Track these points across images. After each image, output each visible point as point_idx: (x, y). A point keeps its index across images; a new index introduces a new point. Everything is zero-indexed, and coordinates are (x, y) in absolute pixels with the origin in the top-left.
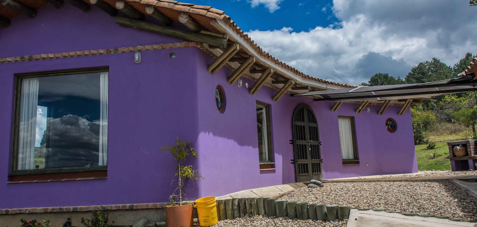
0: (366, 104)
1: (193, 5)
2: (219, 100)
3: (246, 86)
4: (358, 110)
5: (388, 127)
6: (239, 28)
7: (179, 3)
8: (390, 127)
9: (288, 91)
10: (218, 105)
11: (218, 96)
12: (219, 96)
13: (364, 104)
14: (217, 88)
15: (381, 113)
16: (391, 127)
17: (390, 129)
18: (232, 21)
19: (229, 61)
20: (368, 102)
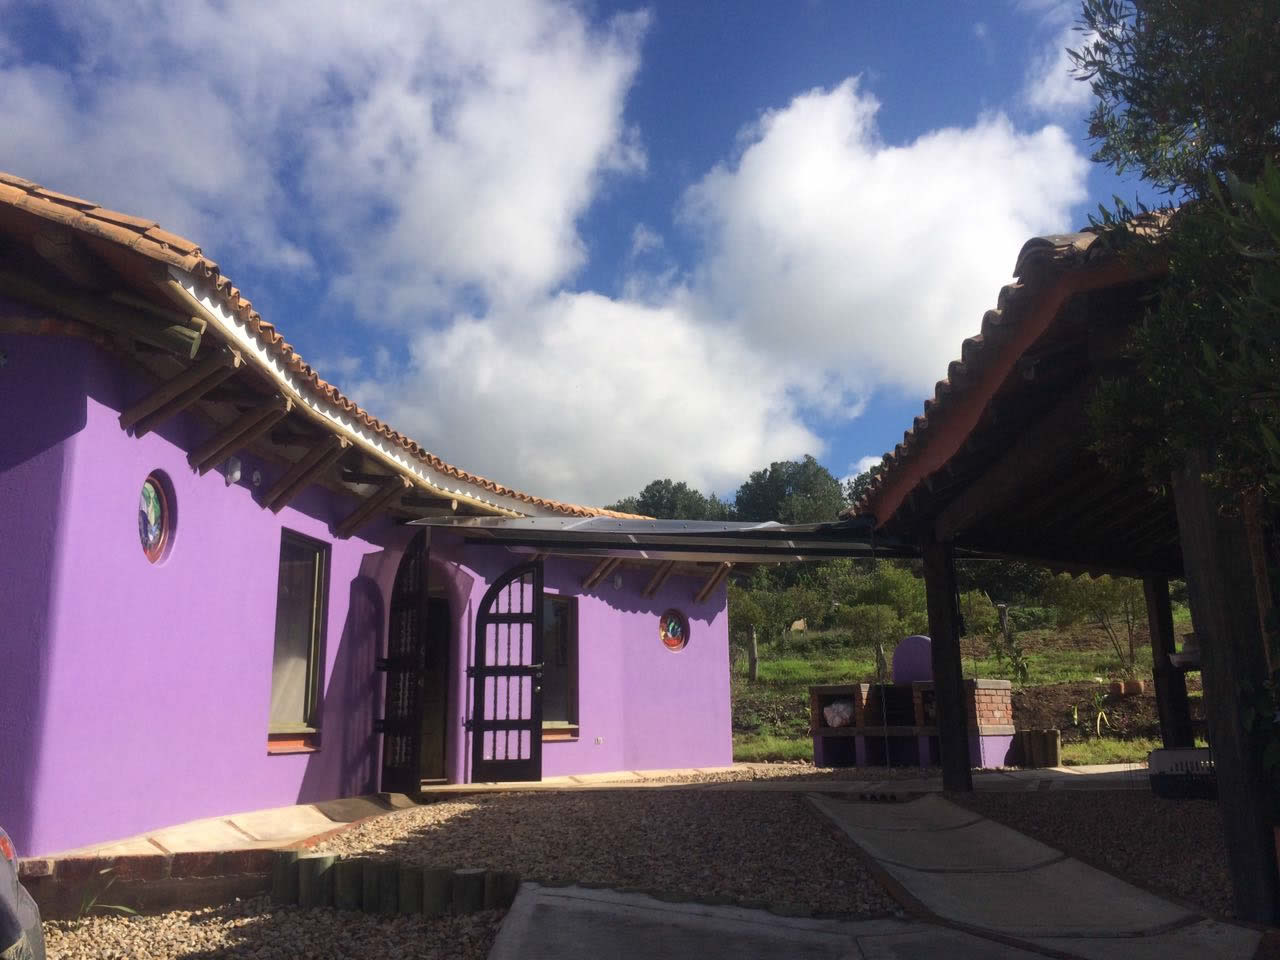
0: (610, 565)
1: (92, 208)
2: (152, 518)
3: (255, 479)
4: (590, 581)
5: (666, 636)
6: (247, 302)
7: (40, 191)
8: (670, 635)
9: (390, 508)
10: (147, 536)
11: (148, 506)
12: (154, 507)
13: (606, 563)
14: (148, 481)
15: (652, 593)
16: (674, 636)
17: (669, 640)
18: (223, 279)
19: (203, 398)
20: (618, 562)
